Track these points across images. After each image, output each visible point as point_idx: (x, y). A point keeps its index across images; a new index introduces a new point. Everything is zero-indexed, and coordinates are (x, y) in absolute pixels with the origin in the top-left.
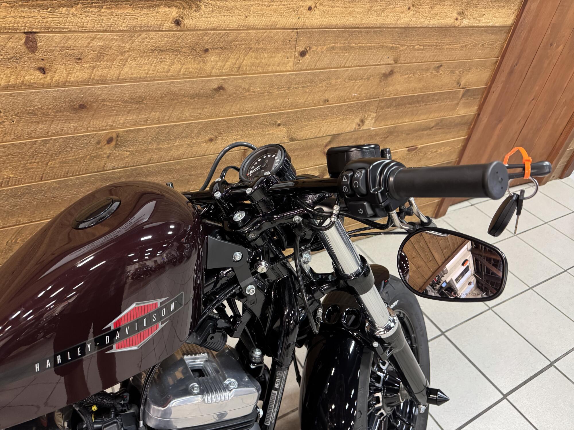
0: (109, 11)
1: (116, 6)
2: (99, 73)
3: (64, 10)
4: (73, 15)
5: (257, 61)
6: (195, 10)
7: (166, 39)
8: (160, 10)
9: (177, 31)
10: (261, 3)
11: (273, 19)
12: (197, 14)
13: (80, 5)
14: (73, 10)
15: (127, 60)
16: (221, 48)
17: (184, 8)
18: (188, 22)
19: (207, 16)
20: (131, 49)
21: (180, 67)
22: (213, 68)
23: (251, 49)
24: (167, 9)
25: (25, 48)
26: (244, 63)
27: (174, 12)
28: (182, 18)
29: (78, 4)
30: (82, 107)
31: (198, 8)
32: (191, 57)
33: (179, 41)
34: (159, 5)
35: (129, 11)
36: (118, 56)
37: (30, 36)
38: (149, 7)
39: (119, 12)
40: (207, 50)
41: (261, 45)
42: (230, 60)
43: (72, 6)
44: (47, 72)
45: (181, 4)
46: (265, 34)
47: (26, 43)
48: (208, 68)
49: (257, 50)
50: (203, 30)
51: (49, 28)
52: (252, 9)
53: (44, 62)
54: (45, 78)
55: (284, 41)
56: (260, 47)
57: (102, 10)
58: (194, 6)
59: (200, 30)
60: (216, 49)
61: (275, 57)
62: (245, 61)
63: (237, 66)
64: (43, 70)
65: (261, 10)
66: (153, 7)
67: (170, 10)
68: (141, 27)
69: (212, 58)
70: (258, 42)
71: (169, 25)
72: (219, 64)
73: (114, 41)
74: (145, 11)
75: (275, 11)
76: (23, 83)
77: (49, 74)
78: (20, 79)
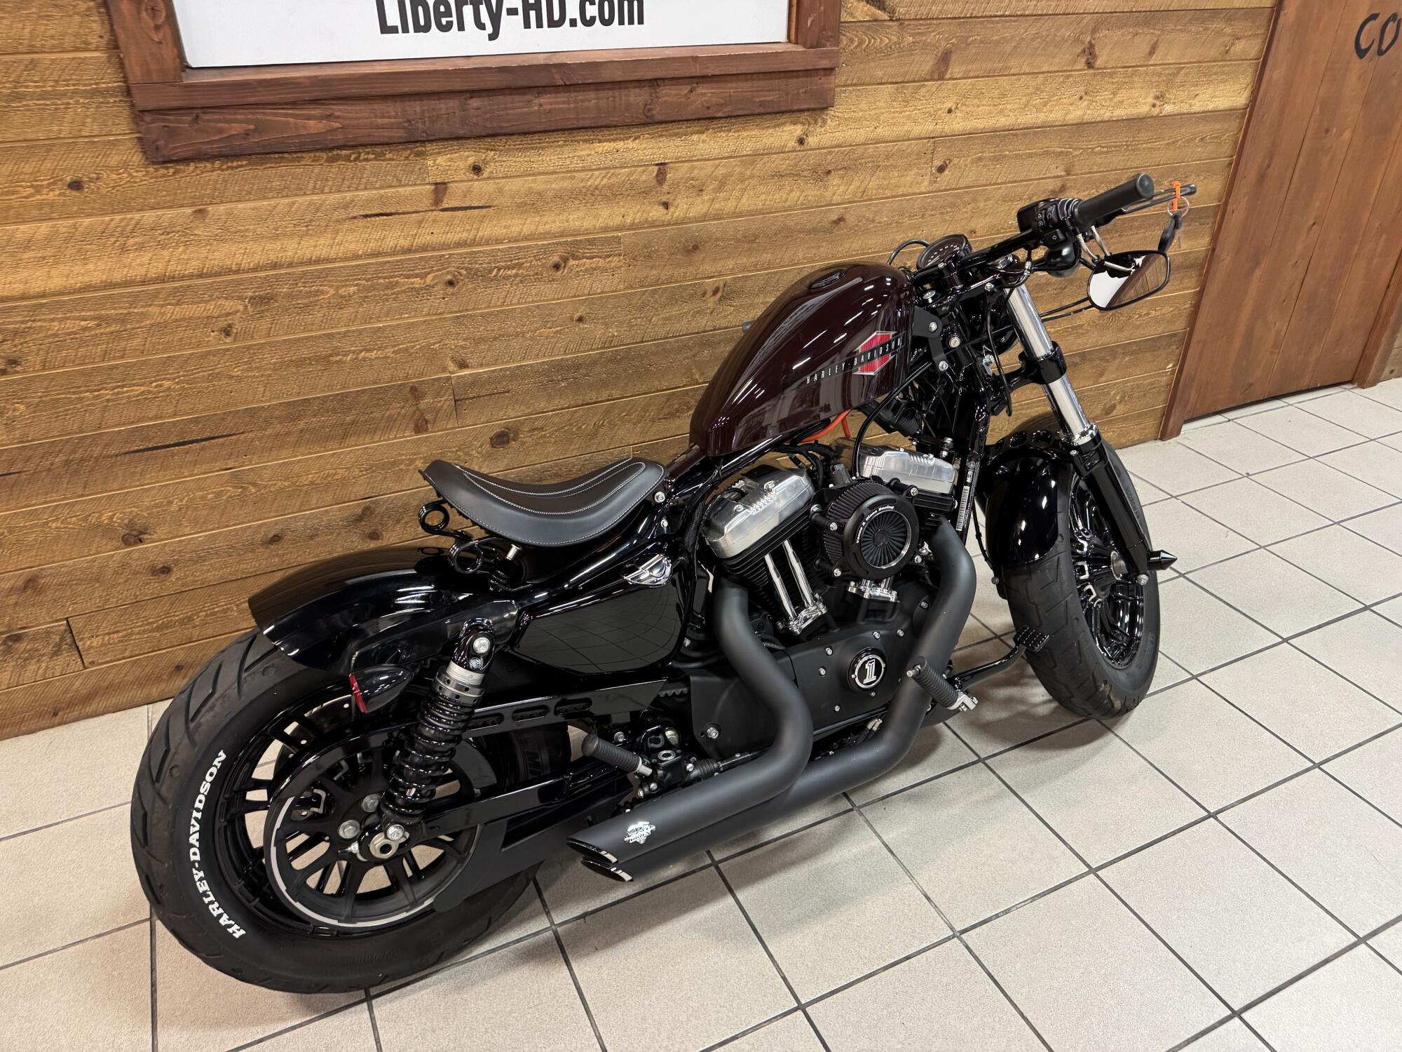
0: (736, 135)
1: (743, 128)
2: (717, 206)
3: (695, 137)
4: (704, 141)
5: (885, 183)
6: (821, 126)
7: (788, 162)
8: (785, 129)
9: (799, 151)
10: (893, 110)
11: (906, 128)
12: (823, 129)
13: (711, 130)
14: (704, 137)
15: (746, 189)
16: (845, 168)
17: (809, 124)
18: (812, 141)
19: (833, 131)
20: (752, 177)
21: (798, 194)
22: (834, 194)
23: (879, 166)
24: (792, 127)
25: (655, 181)
26: (870, 186)
27: (798, 130)
28: (807, 136)
29: (708, 130)
30: (695, 248)
31: (824, 122)
32: (811, 181)
33: (801, 163)
34: (784, 124)
35: (756, 132)
36: (737, 185)
37: (662, 167)
38: (775, 126)
39: (746, 134)
40: (829, 172)
41: (891, 162)
42: (854, 183)
43: (703, 133)
44: (669, 207)
45: (807, 120)
46: (896, 148)
47: (657, 175)
48: (828, 194)
49: (886, 167)
50: (827, 148)
51: (680, 157)
52: (882, 118)
53: (669, 196)
54: (667, 214)
55: (918, 155)
56: (889, 164)
57: (730, 134)
58: (820, 121)
59: (824, 148)
60: (840, 169)
61: (907, 175)
62: (871, 184)
63: (861, 190)
64: (666, 205)
65: (892, 118)
66: (778, 126)
67: (795, 127)
68: (764, 150)
69: (834, 180)
70: (887, 157)
71: (792, 144)
72: (842, 188)
73: (736, 168)
74: (770, 131)
75: (908, 118)
76: (646, 221)
77: (672, 209)
78: (645, 215)
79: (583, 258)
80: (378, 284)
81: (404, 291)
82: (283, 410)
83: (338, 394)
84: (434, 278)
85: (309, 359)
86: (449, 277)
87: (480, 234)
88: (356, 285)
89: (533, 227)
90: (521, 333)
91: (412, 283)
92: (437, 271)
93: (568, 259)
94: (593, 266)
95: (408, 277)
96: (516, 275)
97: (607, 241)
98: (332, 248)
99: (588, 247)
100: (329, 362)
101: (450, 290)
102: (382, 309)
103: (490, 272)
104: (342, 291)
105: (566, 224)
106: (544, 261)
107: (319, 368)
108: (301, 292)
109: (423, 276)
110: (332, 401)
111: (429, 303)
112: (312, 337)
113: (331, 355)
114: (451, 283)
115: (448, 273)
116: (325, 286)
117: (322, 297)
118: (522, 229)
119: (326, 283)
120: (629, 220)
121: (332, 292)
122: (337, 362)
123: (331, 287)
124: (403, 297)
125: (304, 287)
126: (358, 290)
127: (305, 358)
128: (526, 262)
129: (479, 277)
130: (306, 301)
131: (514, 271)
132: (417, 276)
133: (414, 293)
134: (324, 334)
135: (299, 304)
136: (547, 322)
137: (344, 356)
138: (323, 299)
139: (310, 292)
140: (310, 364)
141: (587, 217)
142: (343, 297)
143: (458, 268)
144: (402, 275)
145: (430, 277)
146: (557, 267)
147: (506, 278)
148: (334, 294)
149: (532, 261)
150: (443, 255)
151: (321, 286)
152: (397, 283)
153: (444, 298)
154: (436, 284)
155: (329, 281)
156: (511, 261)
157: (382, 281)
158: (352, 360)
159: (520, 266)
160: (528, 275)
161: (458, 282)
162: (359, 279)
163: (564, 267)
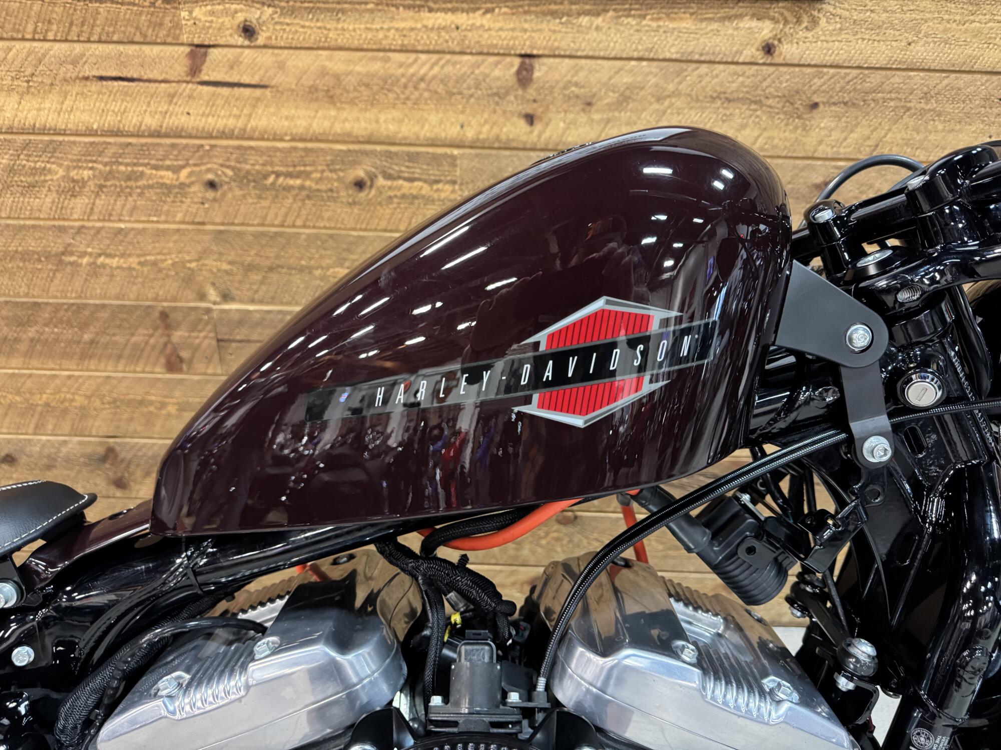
0: (654, 24)
1: (668, 15)
3: (584, 20)
4: (598, 28)
5: (918, 138)
6: (807, 28)
7: (741, 79)
8: (741, 25)
9: (764, 64)
10: (946, 17)
11: (969, 51)
12: (810, 34)
13: (611, 13)
14: (599, 21)
15: (664, 112)
16: (845, 104)
17: (786, 22)
18: (787, 51)
19: (828, 38)
20: (676, 94)
21: (756, 133)
22: (821, 142)
23: (909, 109)
24: (754, 23)
25: (515, 79)
26: (888, 138)
27: (765, 30)
28: (780, 41)
29: (608, 11)
31: (814, 22)
32: (782, 116)
33: (765, 84)
34: (740, 17)
35: (687, 23)
36: (651, 104)
37: (527, 60)
38: (723, 19)
39: (671, 26)
40: (815, 106)
41: (933, 104)
42: (859, 129)
43: (598, 15)
44: (535, 122)
45: (782, 14)
46: (945, 82)
47: (518, 72)
48: (810, 141)
49: (923, 112)
50: (815, 66)
51: (558, 48)
52: (924, 27)
53: (535, 105)
54: (531, 132)
55: (986, 99)
56: (929, 107)
57: (644, 22)
58: (805, 19)
59: (809, 65)
60: (834, 104)
61: (960, 131)
62: (890, 135)
63: (871, 143)
64: (530, 119)
65: (945, 31)
66: (729, 18)
67: (760, 24)
68: (701, 55)
69: (823, 121)
70: (926, 96)
71: (752, 52)
72: (835, 135)
73: (650, 77)
74: (715, 26)
75: (977, 33)
76: (498, 138)
77: (538, 127)
78: (495, 130)
79: (399, 178)
80: (118, 172)
81: (151, 187)
82: (9, 311)
83: (73, 304)
84: (191, 174)
85: (38, 253)
86: (210, 176)
87: (253, 123)
88: (91, 168)
89: (327, 124)
90: (307, 267)
91: (161, 177)
92: (195, 165)
93: (376, 176)
94: (414, 192)
95: (156, 168)
96: (302, 188)
97: (436, 160)
98: (59, 114)
99: (407, 164)
100: (61, 262)
101: (210, 194)
102: (124, 206)
103: (266, 176)
104: (73, 174)
105: (374, 125)
106: (341, 174)
107: (50, 266)
108: (24, 166)
109: (176, 170)
110: (66, 310)
111: (184, 207)
112: (40, 226)
113: (63, 253)
114: (212, 185)
115: (208, 170)
116: (53, 163)
117: (49, 177)
118: (310, 125)
119: (52, 160)
120: (470, 134)
121: (61, 172)
122: (71, 264)
123: (60, 165)
124: (151, 194)
125: (28, 161)
126: (94, 176)
127: (34, 252)
128: (316, 171)
129: (249, 181)
130: (30, 179)
131: (298, 182)
132: (168, 168)
133: (165, 191)
134: (54, 226)
135: (22, 181)
136: (345, 259)
137: (79, 257)
138: (52, 180)
139: (35, 168)
140: (39, 260)
141: (406, 120)
142: (74, 181)
143: (222, 165)
144: (148, 164)
145: (184, 173)
146: (360, 185)
147: (288, 189)
148: (64, 177)
149: (323, 171)
150: (202, 146)
151: (48, 162)
152: (142, 173)
153: (203, 203)
154: (192, 183)
155: (58, 158)
156: (295, 166)
157: (122, 168)
158: (90, 264)
159: (306, 175)
160: (318, 190)
161: (221, 185)
162: (95, 162)
163: (371, 186)
